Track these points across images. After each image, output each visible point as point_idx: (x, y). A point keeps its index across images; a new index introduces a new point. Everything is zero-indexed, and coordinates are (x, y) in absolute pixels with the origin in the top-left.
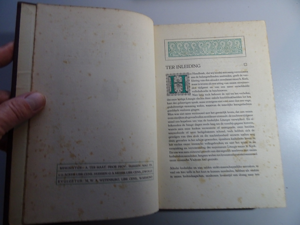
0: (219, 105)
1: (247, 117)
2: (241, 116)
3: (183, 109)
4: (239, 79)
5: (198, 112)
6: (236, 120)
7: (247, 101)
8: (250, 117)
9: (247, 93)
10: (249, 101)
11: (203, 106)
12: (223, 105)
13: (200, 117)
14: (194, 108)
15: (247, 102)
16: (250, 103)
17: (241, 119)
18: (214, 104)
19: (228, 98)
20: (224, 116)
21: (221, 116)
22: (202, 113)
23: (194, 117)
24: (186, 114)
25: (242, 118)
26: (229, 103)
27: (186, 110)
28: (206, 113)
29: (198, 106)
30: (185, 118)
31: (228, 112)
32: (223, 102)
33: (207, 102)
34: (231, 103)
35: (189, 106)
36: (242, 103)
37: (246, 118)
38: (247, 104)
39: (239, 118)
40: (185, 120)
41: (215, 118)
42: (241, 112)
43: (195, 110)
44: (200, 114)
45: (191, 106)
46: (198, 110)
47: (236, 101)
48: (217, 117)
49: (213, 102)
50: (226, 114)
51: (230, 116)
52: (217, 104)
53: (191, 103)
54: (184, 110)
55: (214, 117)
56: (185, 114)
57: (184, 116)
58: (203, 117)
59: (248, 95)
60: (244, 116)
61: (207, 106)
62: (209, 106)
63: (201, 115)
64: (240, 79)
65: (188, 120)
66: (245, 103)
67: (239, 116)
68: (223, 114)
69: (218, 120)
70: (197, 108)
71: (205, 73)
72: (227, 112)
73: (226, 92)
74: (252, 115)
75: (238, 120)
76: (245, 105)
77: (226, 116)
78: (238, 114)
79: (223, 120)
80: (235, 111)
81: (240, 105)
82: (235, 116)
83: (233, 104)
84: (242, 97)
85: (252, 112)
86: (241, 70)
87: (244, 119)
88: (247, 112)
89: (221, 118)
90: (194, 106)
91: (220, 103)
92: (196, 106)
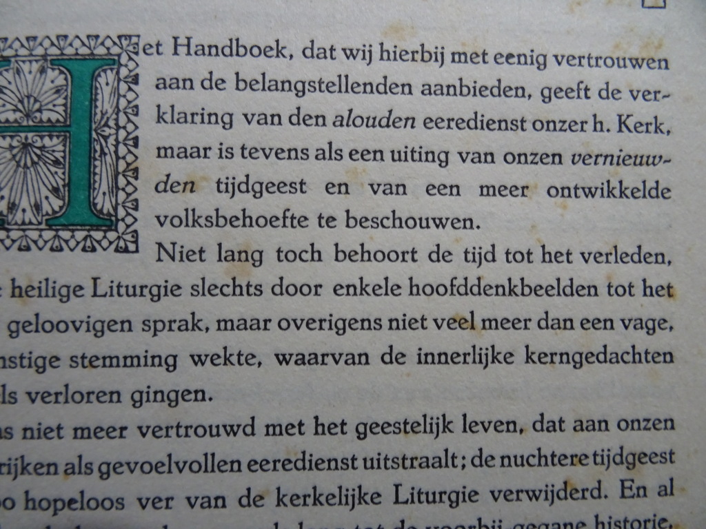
0: (393, 357)
1: (620, 472)
2: (578, 459)
3: (52, 380)
4: (589, 127)
5: (191, 412)
6: (533, 495)
7: (640, 324)
8: (651, 476)
9: (642, 257)
10: (652, 326)
11: (247, 359)
12: (425, 358)
13: (210, 465)
14: (158, 378)
15: (641, 340)
16: (661, 341)
17: (569, 492)
18: (355, 341)
19: (482, 289)
20: (426, 463)
21: (404, 462)
22: (231, 430)
23: (156, 467)
24: (81, 433)
25: (582, 476)
26: (486, 339)
27: (86, 396)
28: (273, 430)
29: (198, 360)
30: (70, 470)
31: (469, 427)
32: (430, 324)
33: (286, 324)
34: (503, 340)
35: (110, 361)
36: (595, 340)
37: (613, 477)
38: (637, 357)
39: (555, 476)
40: (67, 487)
41: (350, 479)
42: (580, 426)
43: (175, 398)
44: (211, 431)
45: (131, 361)
46: (200, 395)
47: (547, 323)
48: (371, 464)
49: (343, 326)
50: (446, 440)
51: (482, 460)
52: (373, 342)
53: (138, 326)
54: (66, 396)
55: (333, 464)
56: (68, 432)
57: (63, 450)
58: (235, 465)
59: (657, 275)
60: (602, 459)
61: (282, 359)
62: (302, 360)
63: (225, 447)
64: (598, 125)
65: (93, 486)
66: (619, 340)
67: (557, 459)
68: (422, 445)
69: (376, 497)
70: (188, 376)
71: (295, 44)
72: (458, 425)
73: (470, 239)
74: (668, 457)
75: (552, 495)
76: (619, 358)
77: (447, 460)
78: (552, 443)
79: (418, 496)
80: (525, 419)
81: (580, 360)
82: (524, 461)
83: (521, 355)
84: (603, 290)
85: (670, 424)
86: (617, 46)
87: (598, 492)
88: (629, 424)
89: (399, 475)
90: (156, 360)
91: (407, 341)
92: (185, 362)
